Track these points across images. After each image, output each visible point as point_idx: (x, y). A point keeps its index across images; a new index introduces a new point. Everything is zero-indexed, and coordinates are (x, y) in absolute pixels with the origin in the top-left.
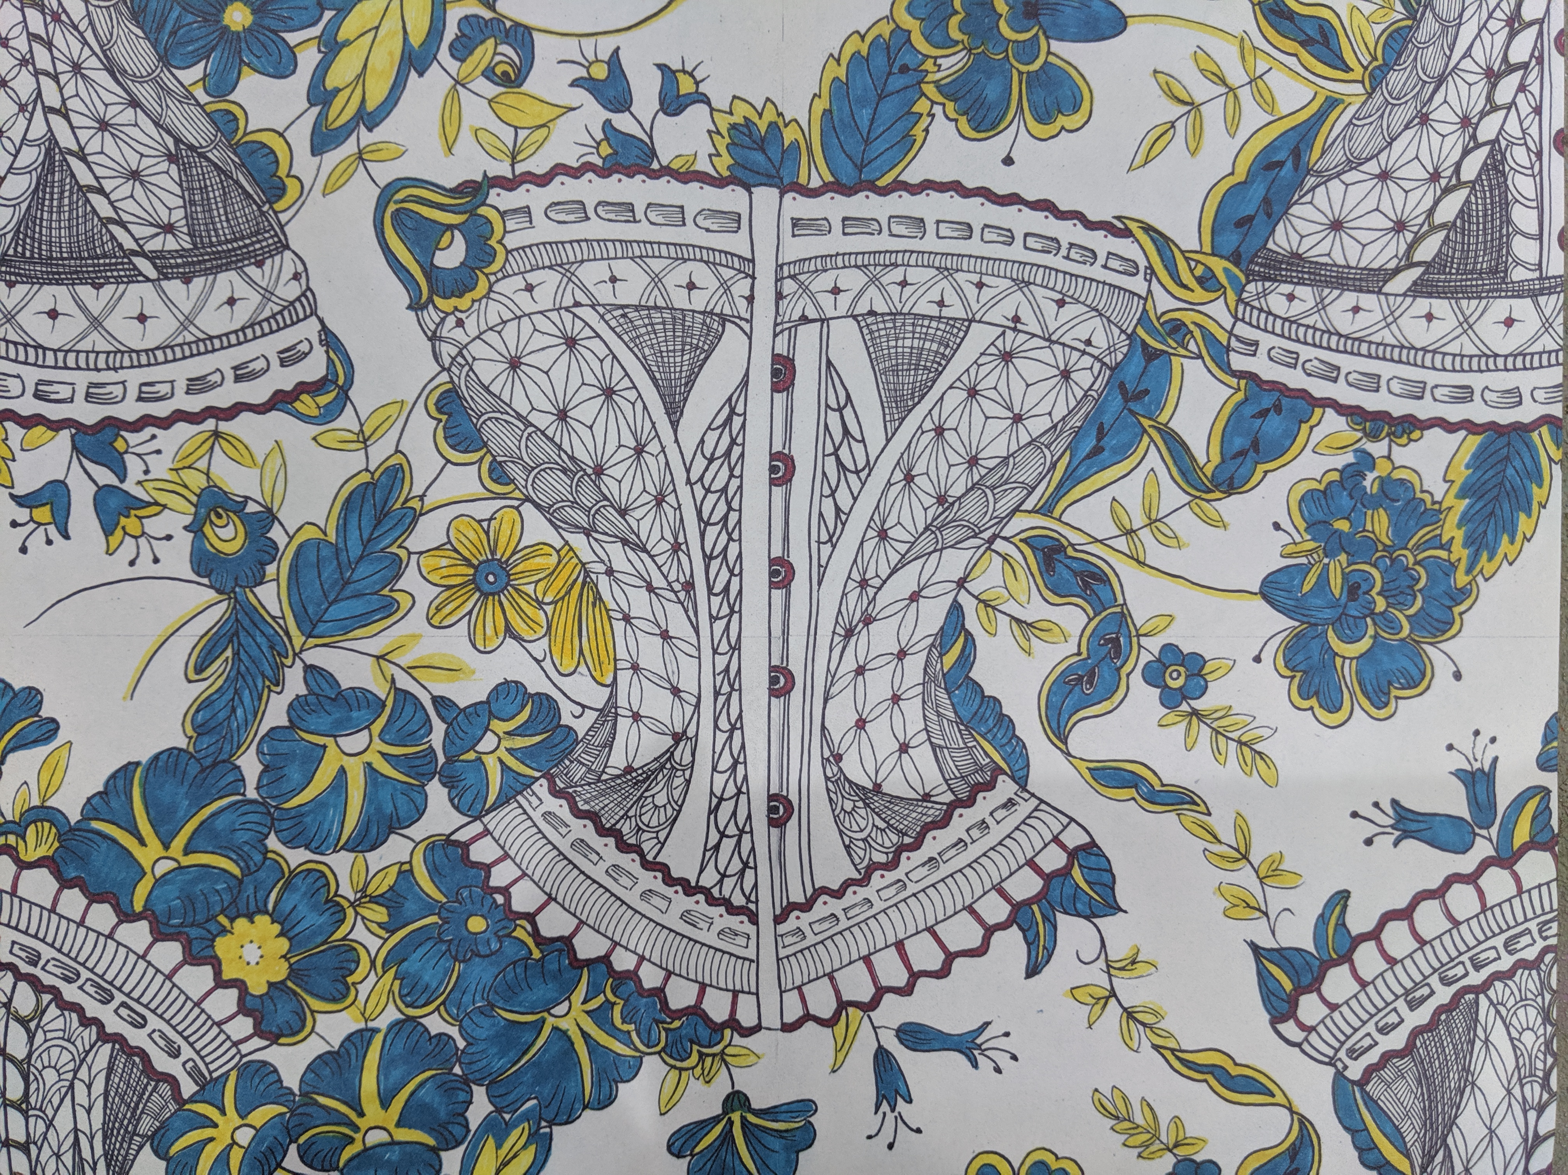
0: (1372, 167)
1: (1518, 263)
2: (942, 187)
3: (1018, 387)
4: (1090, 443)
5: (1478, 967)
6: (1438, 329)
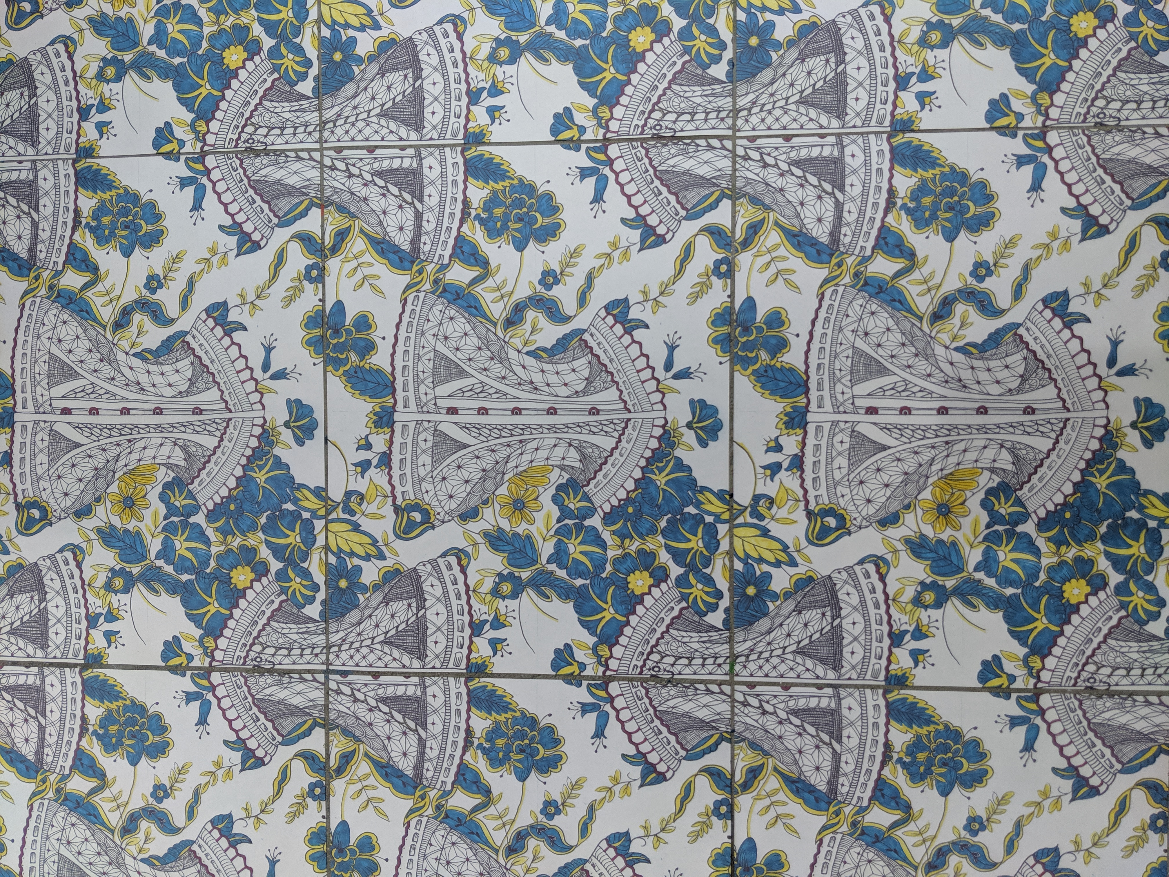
0: (799, 208)
1: (832, 154)
2: (807, 358)
3: (877, 330)
4: (897, 304)
5: (1089, 159)
6: (856, 182)
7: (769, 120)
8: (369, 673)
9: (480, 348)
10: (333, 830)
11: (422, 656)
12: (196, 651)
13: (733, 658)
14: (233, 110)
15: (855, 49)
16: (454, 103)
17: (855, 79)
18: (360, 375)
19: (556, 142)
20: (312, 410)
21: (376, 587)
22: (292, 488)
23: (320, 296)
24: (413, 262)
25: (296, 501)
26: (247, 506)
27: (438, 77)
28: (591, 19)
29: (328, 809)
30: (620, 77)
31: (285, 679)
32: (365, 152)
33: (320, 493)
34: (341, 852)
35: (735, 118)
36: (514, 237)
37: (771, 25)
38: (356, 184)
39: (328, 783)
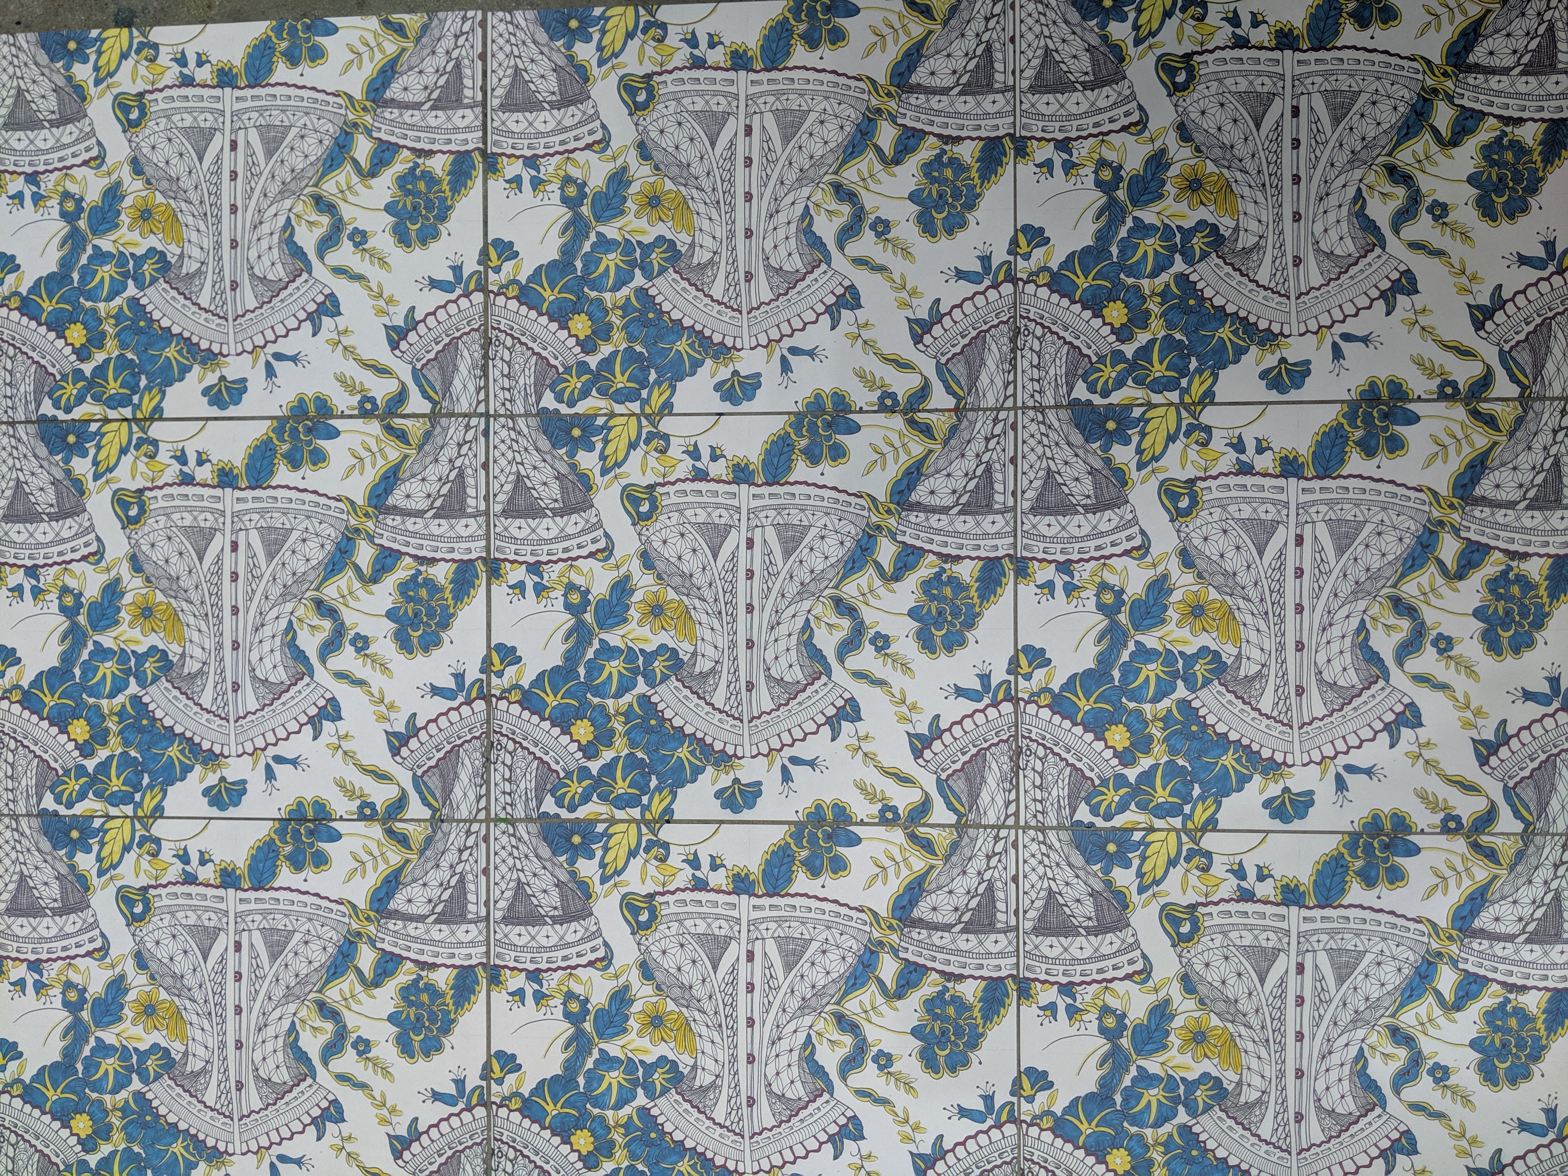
7: (1033, 862)
8: (487, 458)
9: (812, 572)
10: (330, 422)
11: (506, 513)
12: (503, 277)
13: (512, 821)
14: (1060, 313)
15: (1100, 945)
16: (1059, 547)
17: (1071, 944)
18: (786, 449)
19: (1017, 650)
20: (750, 400)
21: (573, 467)
22: (671, 379)
23: (865, 408)
24: (898, 504)
25: (658, 383)
26: (653, 331)
27: (1086, 530)
28: (1140, 687)
29: (351, 417)
30: (1080, 716)
31: (478, 372)
32: (1012, 454)
33: (667, 408)
34: (309, 431)
35: (1036, 828)
36: (923, 607)
37: (1127, 865)
38: (978, 445)
39: (376, 417)
